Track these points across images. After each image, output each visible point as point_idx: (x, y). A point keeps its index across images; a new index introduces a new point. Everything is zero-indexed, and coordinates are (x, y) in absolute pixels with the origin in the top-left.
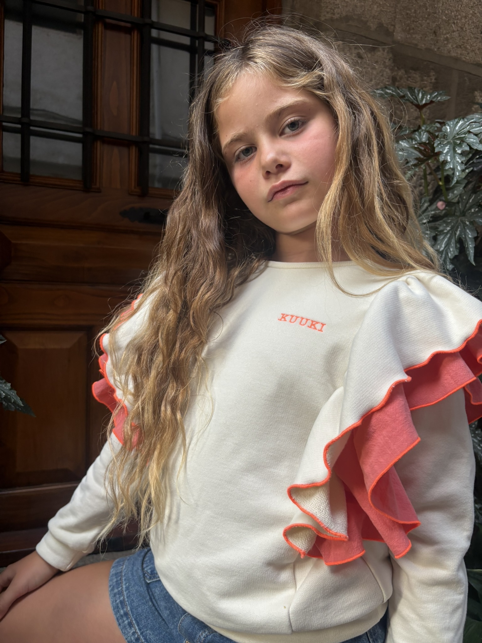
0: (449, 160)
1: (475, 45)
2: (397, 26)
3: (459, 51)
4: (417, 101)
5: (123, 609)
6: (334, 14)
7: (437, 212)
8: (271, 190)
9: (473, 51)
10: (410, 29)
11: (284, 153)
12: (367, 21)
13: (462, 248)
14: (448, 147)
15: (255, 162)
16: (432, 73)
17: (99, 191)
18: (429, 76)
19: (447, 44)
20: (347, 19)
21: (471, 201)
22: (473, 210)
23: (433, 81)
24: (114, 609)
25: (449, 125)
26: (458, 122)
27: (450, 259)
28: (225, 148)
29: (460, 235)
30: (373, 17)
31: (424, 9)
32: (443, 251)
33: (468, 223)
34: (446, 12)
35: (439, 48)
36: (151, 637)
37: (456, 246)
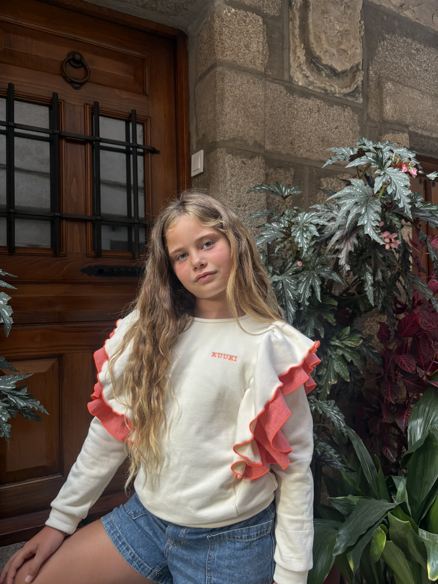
0: (300, 241)
1: (318, 149)
2: (266, 142)
3: (308, 154)
4: (282, 193)
5: (121, 540)
6: (225, 137)
7: (298, 268)
8: (197, 277)
9: (317, 153)
10: (275, 143)
11: (203, 259)
12: (247, 140)
13: (313, 292)
14: (299, 233)
15: (188, 262)
16: (292, 169)
17: (65, 255)
18: (289, 171)
19: (300, 150)
20: (234, 140)
21: (317, 261)
22: (318, 267)
23: (293, 174)
24: (114, 543)
25: (300, 216)
26: (305, 215)
27: (307, 299)
28: (171, 254)
29: (311, 283)
30: (251, 138)
31: (284, 129)
32: (302, 293)
33: (316, 275)
34: (298, 130)
35: (295, 153)
36: (142, 552)
37: (310, 290)
